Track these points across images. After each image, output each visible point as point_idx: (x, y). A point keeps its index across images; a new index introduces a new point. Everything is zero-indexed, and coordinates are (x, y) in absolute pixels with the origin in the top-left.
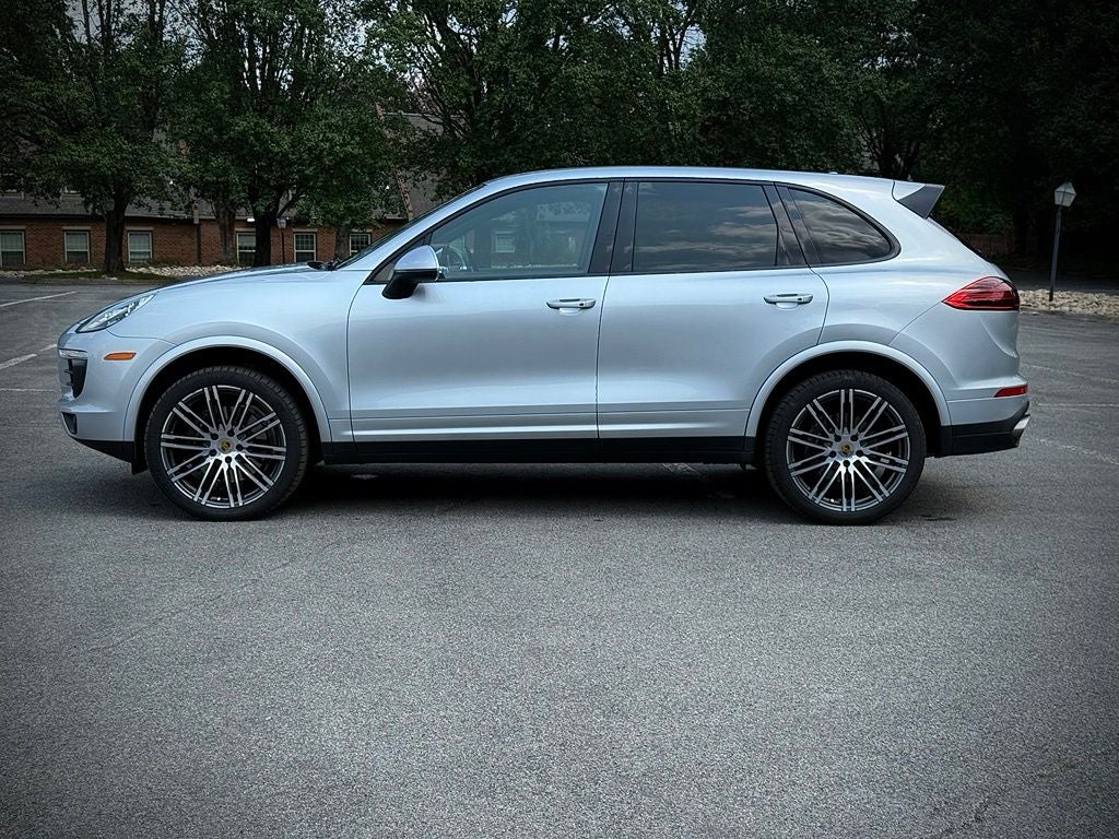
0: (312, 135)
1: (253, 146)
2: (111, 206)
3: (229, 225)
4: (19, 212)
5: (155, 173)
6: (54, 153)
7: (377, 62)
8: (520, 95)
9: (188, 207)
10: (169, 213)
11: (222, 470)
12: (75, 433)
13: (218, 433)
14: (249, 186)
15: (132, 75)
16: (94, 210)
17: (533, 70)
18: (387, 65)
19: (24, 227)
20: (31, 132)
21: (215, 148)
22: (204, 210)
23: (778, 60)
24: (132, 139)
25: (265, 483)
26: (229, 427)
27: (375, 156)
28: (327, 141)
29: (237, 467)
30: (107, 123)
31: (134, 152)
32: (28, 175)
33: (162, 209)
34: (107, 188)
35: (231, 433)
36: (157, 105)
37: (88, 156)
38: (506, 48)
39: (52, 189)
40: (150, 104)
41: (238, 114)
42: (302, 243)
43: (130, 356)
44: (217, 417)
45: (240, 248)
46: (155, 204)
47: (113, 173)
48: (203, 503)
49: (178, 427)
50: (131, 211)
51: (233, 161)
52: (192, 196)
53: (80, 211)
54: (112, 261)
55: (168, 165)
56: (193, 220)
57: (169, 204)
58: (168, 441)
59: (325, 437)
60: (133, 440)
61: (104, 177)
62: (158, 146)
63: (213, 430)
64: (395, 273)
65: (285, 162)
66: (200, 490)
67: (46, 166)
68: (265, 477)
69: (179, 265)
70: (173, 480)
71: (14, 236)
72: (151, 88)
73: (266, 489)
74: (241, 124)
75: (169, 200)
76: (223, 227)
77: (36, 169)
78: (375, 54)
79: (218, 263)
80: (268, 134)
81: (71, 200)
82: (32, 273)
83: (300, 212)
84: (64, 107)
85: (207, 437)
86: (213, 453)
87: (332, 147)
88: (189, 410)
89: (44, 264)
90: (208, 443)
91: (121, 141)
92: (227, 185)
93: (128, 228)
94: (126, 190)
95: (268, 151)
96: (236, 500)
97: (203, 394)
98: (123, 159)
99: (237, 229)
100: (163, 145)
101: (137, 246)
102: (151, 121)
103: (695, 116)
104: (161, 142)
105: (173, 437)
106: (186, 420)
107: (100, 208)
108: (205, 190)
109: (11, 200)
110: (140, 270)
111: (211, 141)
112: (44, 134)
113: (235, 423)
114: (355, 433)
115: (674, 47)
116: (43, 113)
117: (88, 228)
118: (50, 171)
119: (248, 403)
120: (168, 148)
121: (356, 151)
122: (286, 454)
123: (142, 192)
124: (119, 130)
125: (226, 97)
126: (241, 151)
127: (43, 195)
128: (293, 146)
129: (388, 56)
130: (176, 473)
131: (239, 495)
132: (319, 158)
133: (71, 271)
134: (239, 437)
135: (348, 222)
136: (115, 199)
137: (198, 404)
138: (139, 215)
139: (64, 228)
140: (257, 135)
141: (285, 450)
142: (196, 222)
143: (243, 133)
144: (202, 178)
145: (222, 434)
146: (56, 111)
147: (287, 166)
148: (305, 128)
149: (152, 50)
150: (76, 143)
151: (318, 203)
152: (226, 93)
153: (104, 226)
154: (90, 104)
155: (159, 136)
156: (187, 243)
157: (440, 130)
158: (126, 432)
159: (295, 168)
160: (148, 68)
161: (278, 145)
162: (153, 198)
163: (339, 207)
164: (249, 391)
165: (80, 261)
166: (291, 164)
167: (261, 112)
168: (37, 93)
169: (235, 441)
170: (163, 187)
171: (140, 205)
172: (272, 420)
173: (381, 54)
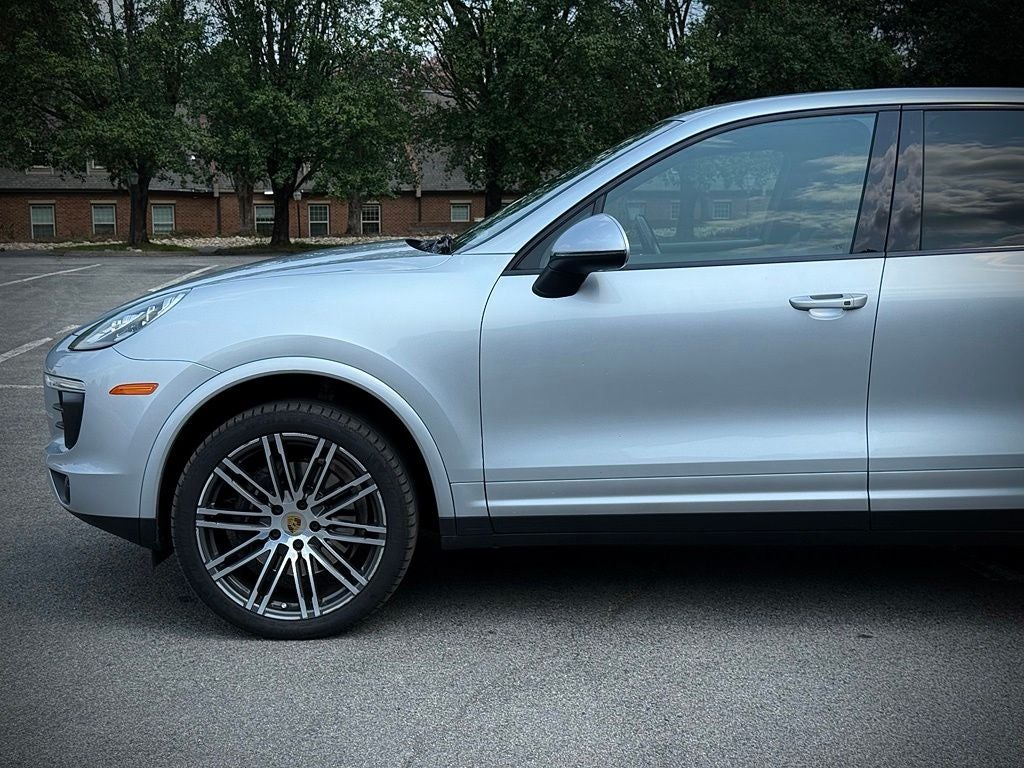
0: (329, 107)
1: (273, 119)
2: (135, 180)
3: (248, 197)
4: (49, 187)
5: (176, 146)
6: (79, 127)
7: (392, 36)
8: (534, 66)
9: (210, 180)
10: (191, 187)
11: (289, 561)
12: (68, 501)
13: (283, 505)
14: (268, 158)
15: (154, 51)
16: (119, 184)
17: (546, 41)
18: (402, 38)
19: (54, 201)
20: (56, 108)
21: (236, 122)
22: (224, 183)
23: (785, 29)
24: (155, 115)
25: (354, 582)
26: (299, 495)
27: (391, 127)
28: (344, 113)
29: (311, 556)
30: (130, 98)
31: (157, 126)
32: (54, 150)
33: (184, 182)
34: (131, 162)
35: (302, 505)
36: (179, 80)
37: (111, 130)
38: (519, 20)
39: (77, 165)
40: (173, 80)
41: (257, 88)
42: (316, 214)
43: (149, 388)
44: (281, 477)
45: (258, 220)
46: (177, 177)
47: (136, 147)
48: (260, 612)
49: (223, 496)
50: (155, 185)
51: (253, 134)
52: (212, 170)
53: (106, 185)
54: (137, 233)
55: (190, 139)
56: (213, 193)
57: (189, 178)
58: (208, 518)
59: (445, 510)
60: (154, 516)
61: (127, 152)
62: (180, 120)
63: (275, 500)
64: (555, 257)
65: (303, 135)
66: (255, 593)
67: (71, 141)
68: (354, 573)
69: (200, 236)
70: (215, 577)
71: (45, 210)
72: (173, 64)
73: (355, 590)
74: (260, 98)
75: (190, 173)
76: (241, 200)
77: (62, 144)
78: (390, 27)
79: (237, 234)
80: (287, 107)
81: (96, 175)
82: (61, 245)
83: (318, 184)
84: (89, 82)
85: (266, 511)
86: (275, 535)
87: (349, 119)
88: (238, 471)
89: (73, 237)
90: (267, 520)
91: (143, 116)
92: (247, 157)
93: (152, 202)
94: (149, 164)
95: (286, 124)
96: (309, 606)
97: (260, 447)
98: (146, 133)
99: (254, 202)
100: (185, 119)
101: (161, 218)
102: (174, 97)
103: (703, 84)
104: (183, 116)
105: (215, 512)
106: (234, 485)
107: (125, 181)
108: (226, 163)
109: (42, 175)
110: (164, 241)
111: (231, 115)
112: (68, 109)
113: (308, 489)
114: (491, 504)
115: (680, 19)
116: (67, 89)
117: (115, 202)
118: (75, 145)
119: (328, 459)
120: (189, 123)
121: (373, 123)
122: (387, 537)
123: (164, 165)
124: (142, 105)
125: (246, 71)
126: (262, 124)
127: (69, 169)
128: (311, 119)
129: (403, 29)
130: (220, 567)
131: (315, 600)
132: (335, 131)
133: (98, 243)
134: (315, 510)
135: (365, 193)
136: (139, 173)
137: (253, 462)
138: (162, 189)
139: (92, 202)
140: (276, 108)
141: (384, 530)
142: (216, 195)
143: (263, 106)
144: (223, 151)
145: (289, 505)
146: (80, 87)
147: (305, 138)
148: (323, 101)
149: (174, 27)
150: (101, 118)
151: (335, 175)
152: (246, 68)
153: (129, 200)
154: (113, 80)
155: (181, 110)
156: (208, 214)
157: (453, 103)
158: (143, 504)
159: (313, 140)
160: (169, 44)
161: (297, 118)
162: (175, 171)
163: (356, 178)
164: (330, 439)
165: (107, 232)
166: (309, 136)
167: (280, 86)
168: (61, 69)
169: (308, 516)
170: (185, 161)
171: (162, 178)
172: (365, 485)
173: (397, 27)
